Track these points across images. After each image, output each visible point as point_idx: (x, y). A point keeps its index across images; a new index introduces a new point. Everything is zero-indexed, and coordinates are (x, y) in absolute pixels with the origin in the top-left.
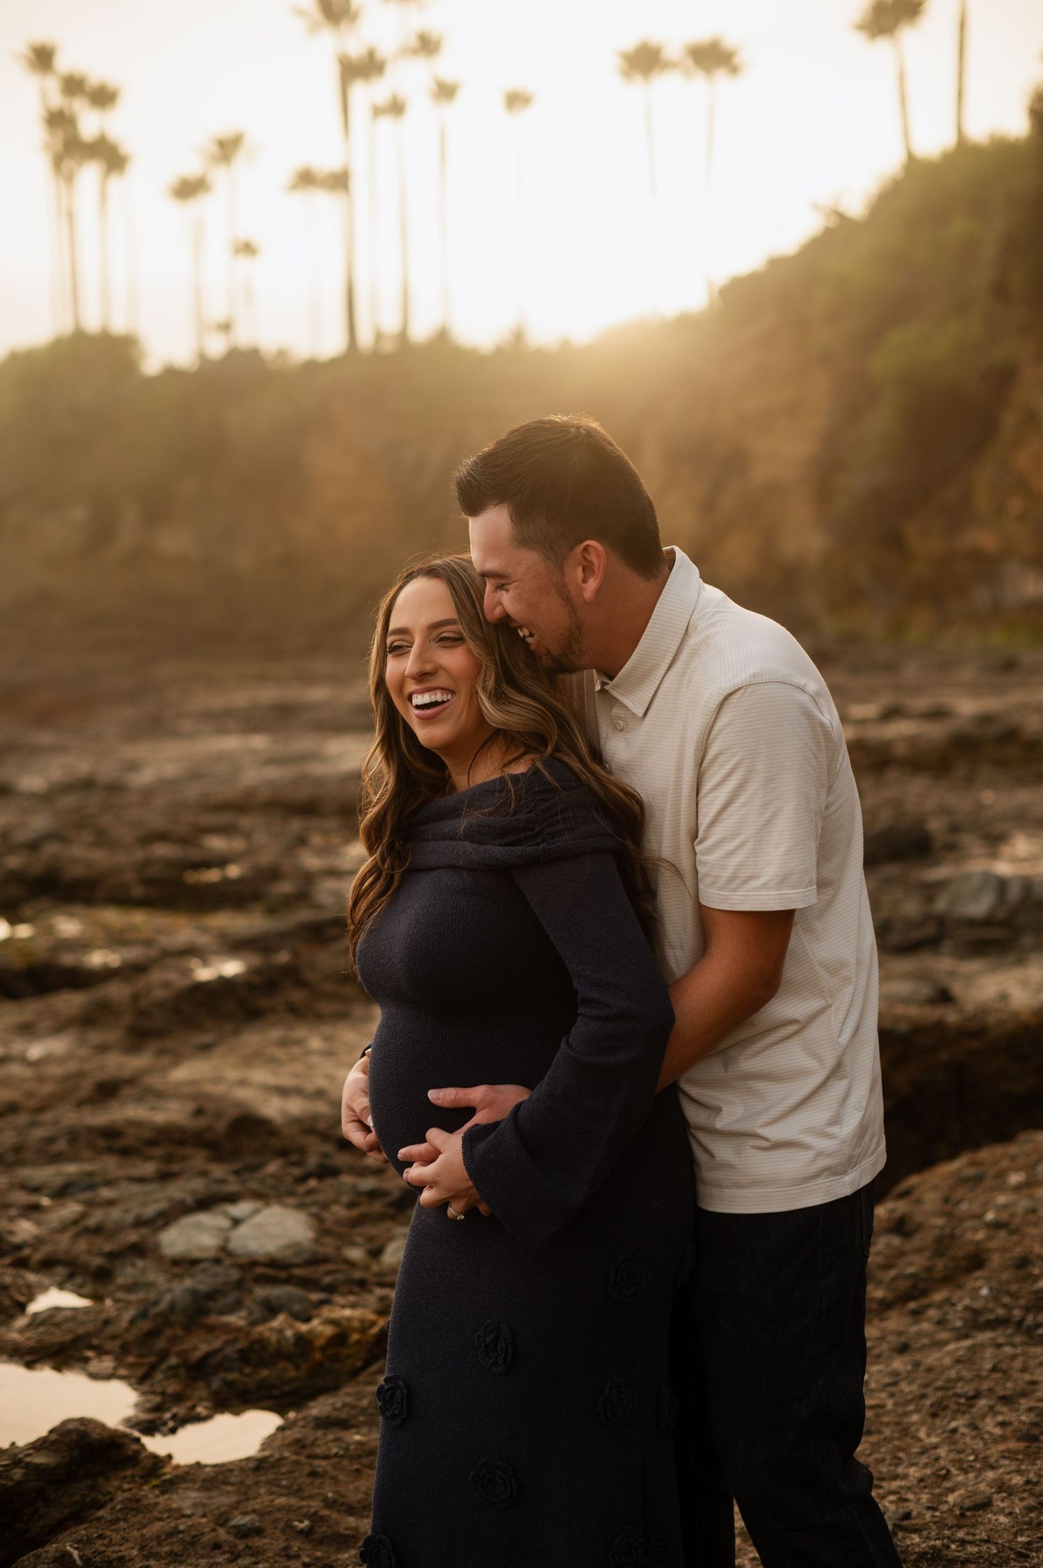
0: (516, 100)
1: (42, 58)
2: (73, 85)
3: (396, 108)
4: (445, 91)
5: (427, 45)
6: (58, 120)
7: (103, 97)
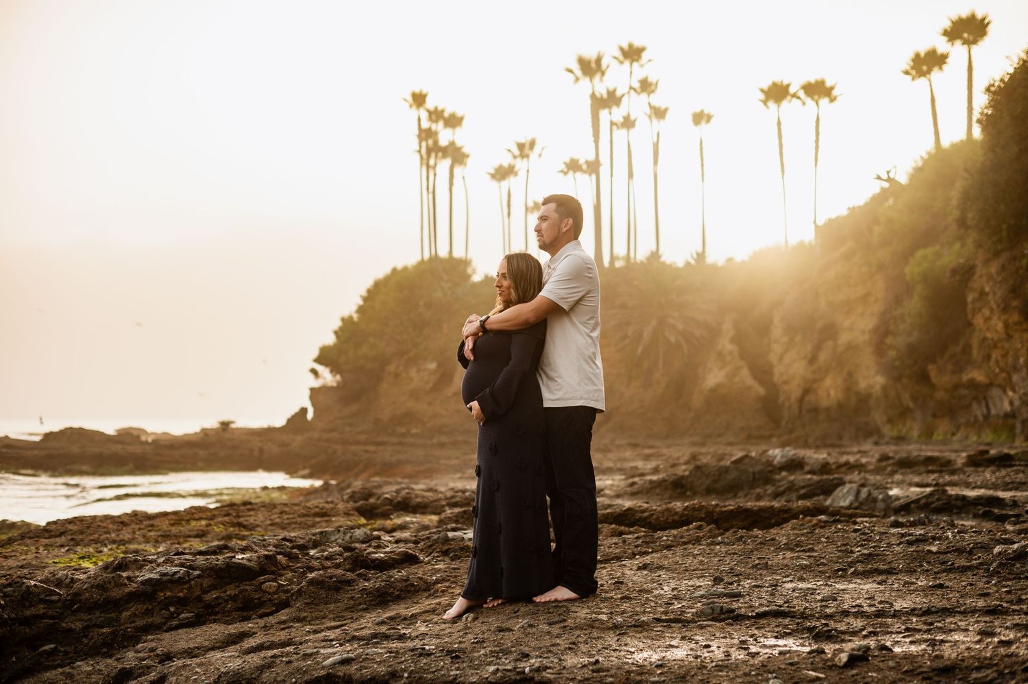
0: (700, 118)
1: (419, 99)
2: (436, 115)
3: (628, 123)
4: (659, 113)
5: (646, 86)
6: (426, 135)
7: (453, 121)
